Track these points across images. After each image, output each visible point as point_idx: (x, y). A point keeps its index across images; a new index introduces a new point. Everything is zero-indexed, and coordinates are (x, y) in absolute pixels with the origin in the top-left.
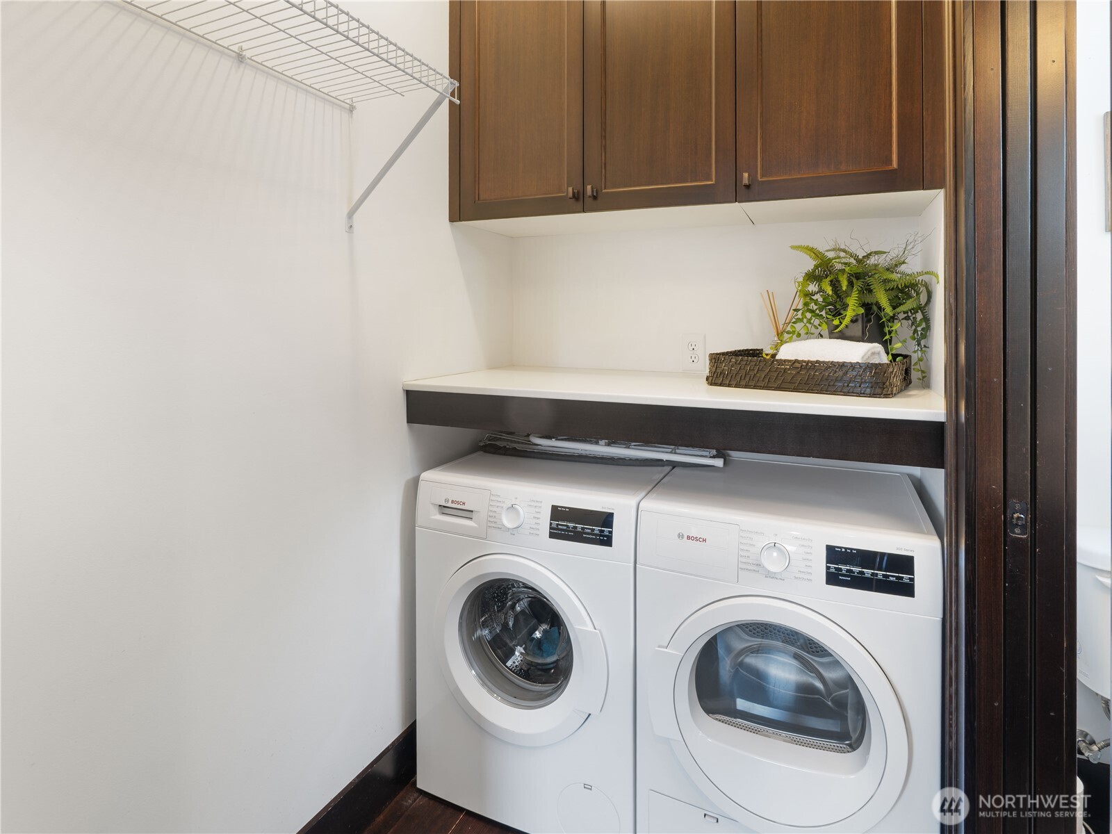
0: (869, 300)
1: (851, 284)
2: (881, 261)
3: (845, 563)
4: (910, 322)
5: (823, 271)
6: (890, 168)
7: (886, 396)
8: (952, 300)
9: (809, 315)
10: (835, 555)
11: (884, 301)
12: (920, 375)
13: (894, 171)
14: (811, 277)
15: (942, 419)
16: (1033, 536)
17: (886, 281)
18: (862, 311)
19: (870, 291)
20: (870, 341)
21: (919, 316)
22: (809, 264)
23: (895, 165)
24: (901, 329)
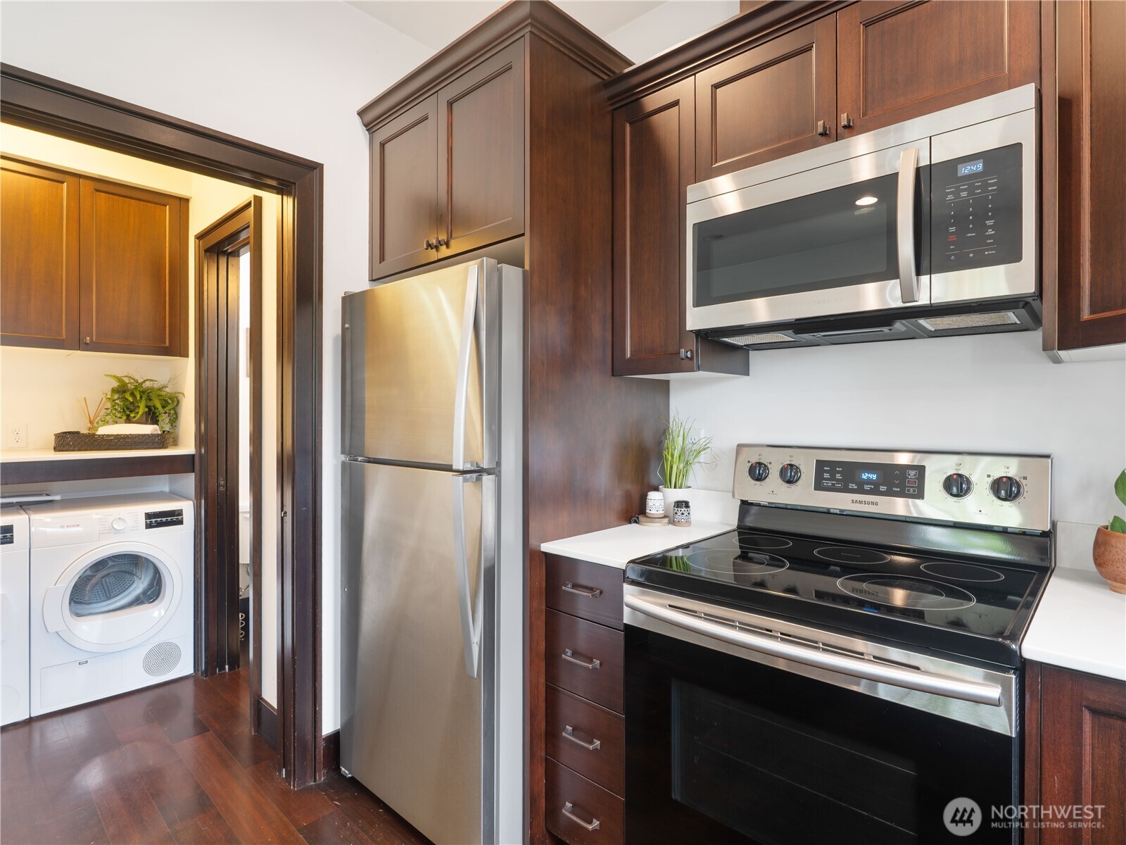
0: (150, 404)
1: (141, 397)
2: (156, 386)
3: (154, 518)
4: (167, 415)
5: (121, 390)
6: (165, 345)
7: (165, 448)
8: (198, 407)
9: (114, 412)
10: (148, 516)
11: (158, 405)
12: (171, 440)
13: (167, 347)
14: (114, 391)
15: (194, 453)
16: (226, 489)
17: (159, 395)
18: (147, 410)
19: (150, 400)
20: (154, 424)
21: (172, 412)
22: (115, 384)
23: (167, 344)
24: (164, 419)
